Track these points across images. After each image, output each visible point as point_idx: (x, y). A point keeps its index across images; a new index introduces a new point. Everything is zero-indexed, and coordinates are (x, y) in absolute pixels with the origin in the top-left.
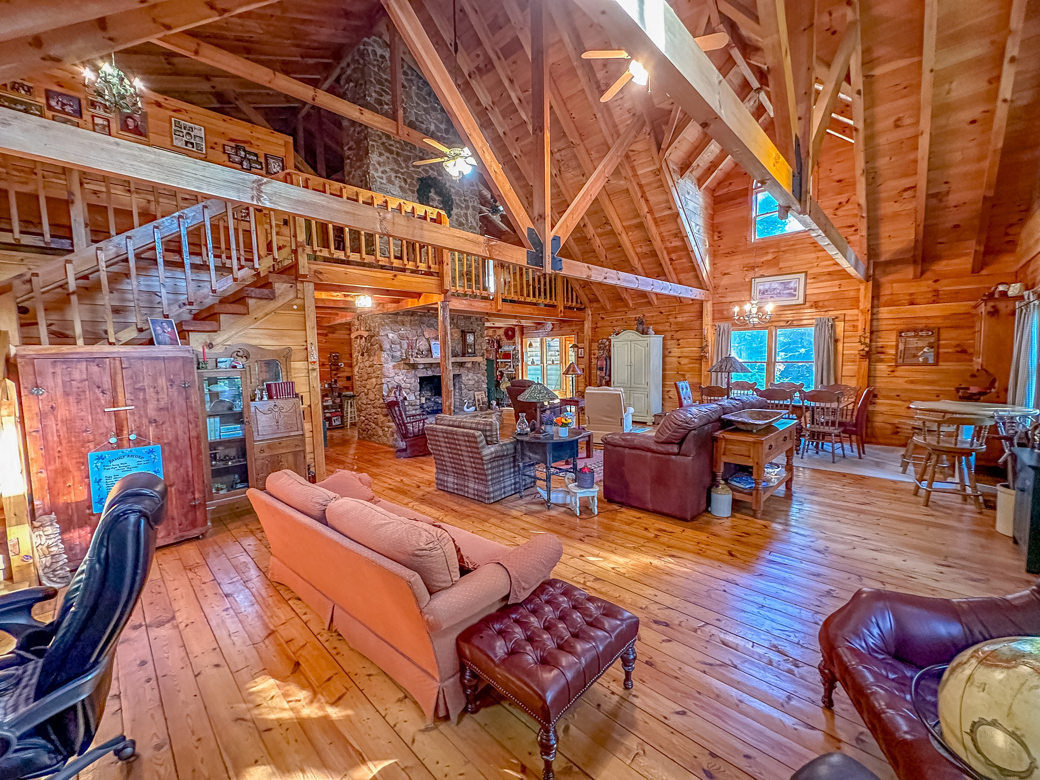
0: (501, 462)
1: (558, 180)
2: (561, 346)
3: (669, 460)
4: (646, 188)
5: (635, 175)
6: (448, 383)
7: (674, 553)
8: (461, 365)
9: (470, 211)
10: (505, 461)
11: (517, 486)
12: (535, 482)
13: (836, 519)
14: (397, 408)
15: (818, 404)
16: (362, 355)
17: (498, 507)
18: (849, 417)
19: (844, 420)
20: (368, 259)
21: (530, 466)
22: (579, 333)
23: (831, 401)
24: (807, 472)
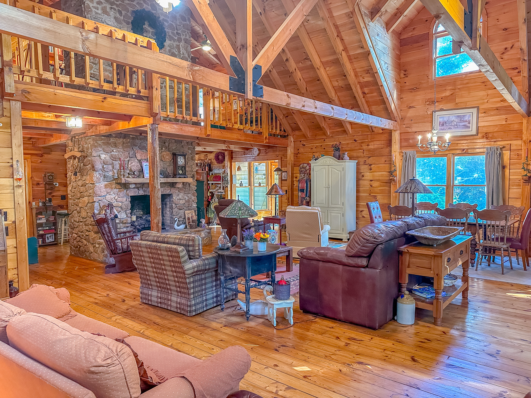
0: (203, 276)
1: (263, 18)
2: (267, 170)
3: (358, 273)
4: (341, 29)
5: (332, 17)
6: (156, 203)
7: (361, 360)
8: (173, 185)
9: (182, 44)
10: (207, 275)
11: (219, 299)
12: (236, 295)
13: (506, 324)
14: (106, 226)
15: (489, 222)
16: (75, 174)
17: (199, 319)
18: (515, 234)
19: (511, 236)
20: (78, 81)
21: (230, 279)
22: (283, 159)
23: (500, 220)
24: (480, 282)
